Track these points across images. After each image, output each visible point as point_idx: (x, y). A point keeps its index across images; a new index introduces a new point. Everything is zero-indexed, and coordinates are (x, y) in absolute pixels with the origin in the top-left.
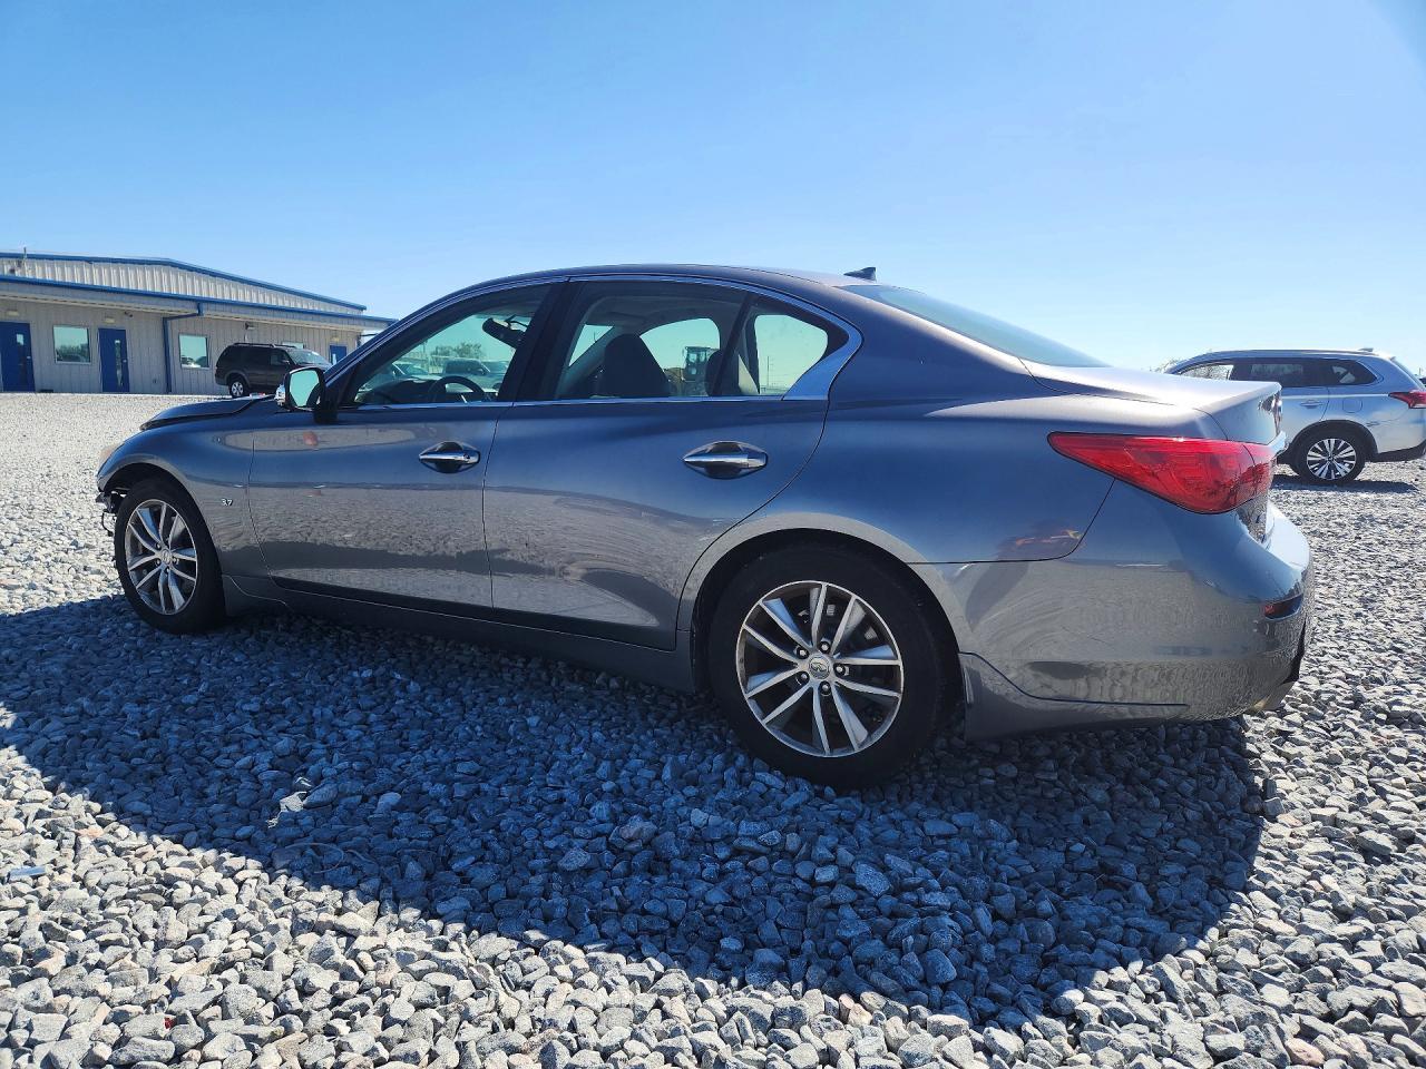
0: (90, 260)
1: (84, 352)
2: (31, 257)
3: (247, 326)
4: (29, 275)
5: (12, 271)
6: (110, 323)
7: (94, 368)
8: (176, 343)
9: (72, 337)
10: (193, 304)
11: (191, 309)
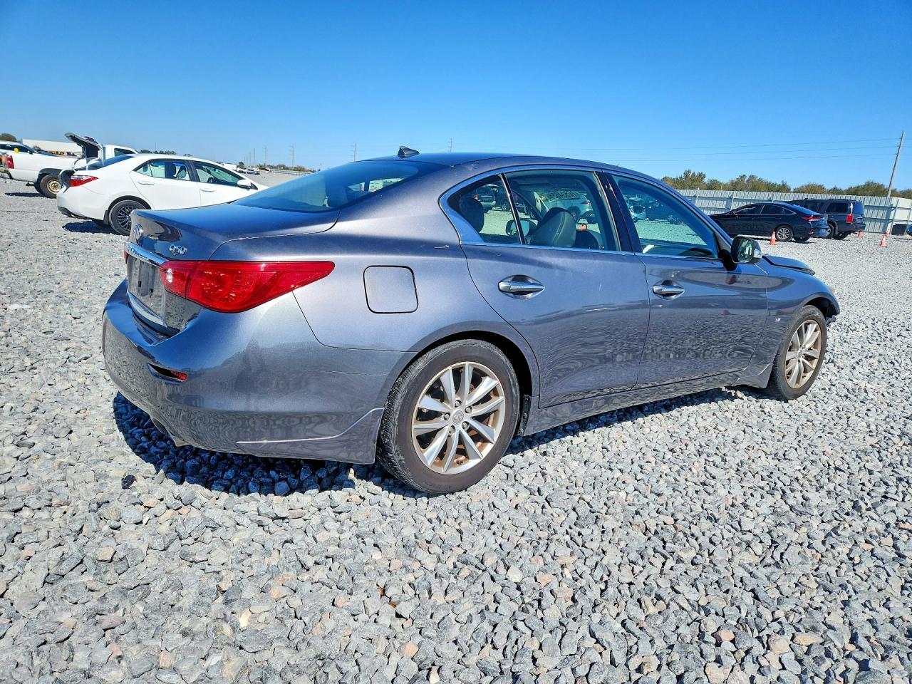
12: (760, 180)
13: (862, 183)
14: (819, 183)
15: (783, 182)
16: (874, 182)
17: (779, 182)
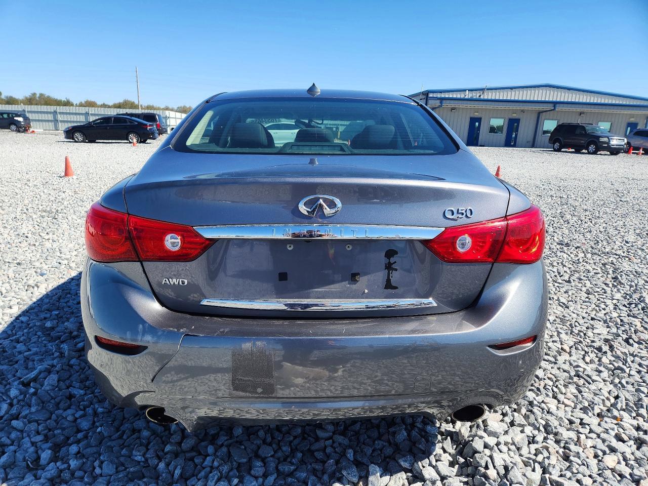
0: (511, 88)
1: (500, 129)
2: (488, 89)
3: (581, 114)
4: (486, 97)
5: (480, 96)
6: (515, 116)
7: (502, 136)
8: (542, 124)
9: (497, 122)
10: (552, 105)
11: (550, 107)
12: (48, 97)
13: (121, 101)
14: (93, 100)
15: (66, 98)
16: (128, 100)
17: (63, 99)
